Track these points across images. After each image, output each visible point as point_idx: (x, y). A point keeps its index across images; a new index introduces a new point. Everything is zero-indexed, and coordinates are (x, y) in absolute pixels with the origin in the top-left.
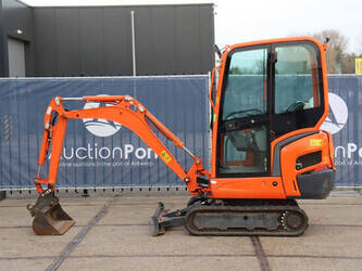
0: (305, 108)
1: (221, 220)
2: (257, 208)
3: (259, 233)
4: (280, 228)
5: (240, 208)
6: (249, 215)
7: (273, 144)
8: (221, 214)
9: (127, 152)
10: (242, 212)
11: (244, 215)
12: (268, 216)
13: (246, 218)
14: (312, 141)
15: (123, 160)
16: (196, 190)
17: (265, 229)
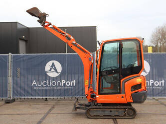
0: (134, 66)
1: (101, 112)
2: (116, 107)
3: (116, 117)
4: (125, 115)
5: (109, 107)
6: (112, 110)
7: (122, 81)
8: (101, 110)
9: (63, 83)
10: (109, 109)
11: (110, 110)
12: (120, 110)
13: (111, 111)
14: (137, 80)
15: (61, 86)
16: (90, 100)
17: (119, 116)
